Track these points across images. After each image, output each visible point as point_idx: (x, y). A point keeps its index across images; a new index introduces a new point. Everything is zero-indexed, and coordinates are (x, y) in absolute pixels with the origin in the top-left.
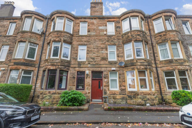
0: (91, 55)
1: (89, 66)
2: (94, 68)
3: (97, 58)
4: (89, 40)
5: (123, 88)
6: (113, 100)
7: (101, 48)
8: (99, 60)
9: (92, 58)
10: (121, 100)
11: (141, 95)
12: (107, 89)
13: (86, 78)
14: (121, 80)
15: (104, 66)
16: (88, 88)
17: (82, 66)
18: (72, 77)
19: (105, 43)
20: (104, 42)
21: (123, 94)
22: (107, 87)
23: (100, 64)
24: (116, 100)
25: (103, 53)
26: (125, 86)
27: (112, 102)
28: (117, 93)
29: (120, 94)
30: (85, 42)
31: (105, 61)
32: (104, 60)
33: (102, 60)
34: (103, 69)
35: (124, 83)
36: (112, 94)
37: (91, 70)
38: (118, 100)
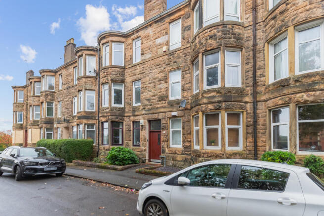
0: (146, 94)
1: (144, 112)
2: (150, 115)
3: (154, 98)
4: (143, 70)
5: (188, 144)
6: (172, 161)
7: (158, 81)
8: (156, 101)
9: (147, 100)
10: (182, 163)
12: (165, 146)
13: (142, 131)
14: (185, 132)
15: (162, 110)
16: (143, 144)
17: (136, 113)
18: (127, 129)
19: (164, 68)
20: (163, 68)
22: (166, 143)
23: (157, 108)
24: (176, 162)
25: (161, 89)
26: (190, 142)
27: (171, 164)
28: (178, 153)
29: (182, 154)
30: (139, 74)
31: (164, 102)
32: (162, 100)
33: (160, 101)
34: (161, 116)
35: (189, 136)
36: (171, 154)
37: (146, 118)
38: (179, 162)
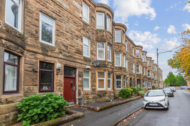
1: (61, 56)
2: (68, 61)
3: (71, 47)
5: (94, 87)
6: (87, 100)
7: (76, 36)
8: (74, 51)
9: (64, 46)
10: (92, 100)
11: (108, 93)
12: (81, 90)
13: (57, 75)
14: (93, 80)
15: (80, 61)
17: (49, 53)
19: (80, 30)
20: (79, 28)
21: (94, 94)
22: (82, 87)
23: (75, 58)
24: (89, 100)
25: (77, 44)
27: (86, 102)
28: (89, 94)
29: (92, 94)
31: (80, 56)
32: (79, 53)
33: (77, 53)
34: (78, 65)
35: (95, 83)
36: (85, 95)
37: (64, 63)
38: (91, 100)
